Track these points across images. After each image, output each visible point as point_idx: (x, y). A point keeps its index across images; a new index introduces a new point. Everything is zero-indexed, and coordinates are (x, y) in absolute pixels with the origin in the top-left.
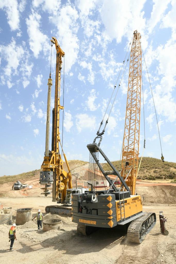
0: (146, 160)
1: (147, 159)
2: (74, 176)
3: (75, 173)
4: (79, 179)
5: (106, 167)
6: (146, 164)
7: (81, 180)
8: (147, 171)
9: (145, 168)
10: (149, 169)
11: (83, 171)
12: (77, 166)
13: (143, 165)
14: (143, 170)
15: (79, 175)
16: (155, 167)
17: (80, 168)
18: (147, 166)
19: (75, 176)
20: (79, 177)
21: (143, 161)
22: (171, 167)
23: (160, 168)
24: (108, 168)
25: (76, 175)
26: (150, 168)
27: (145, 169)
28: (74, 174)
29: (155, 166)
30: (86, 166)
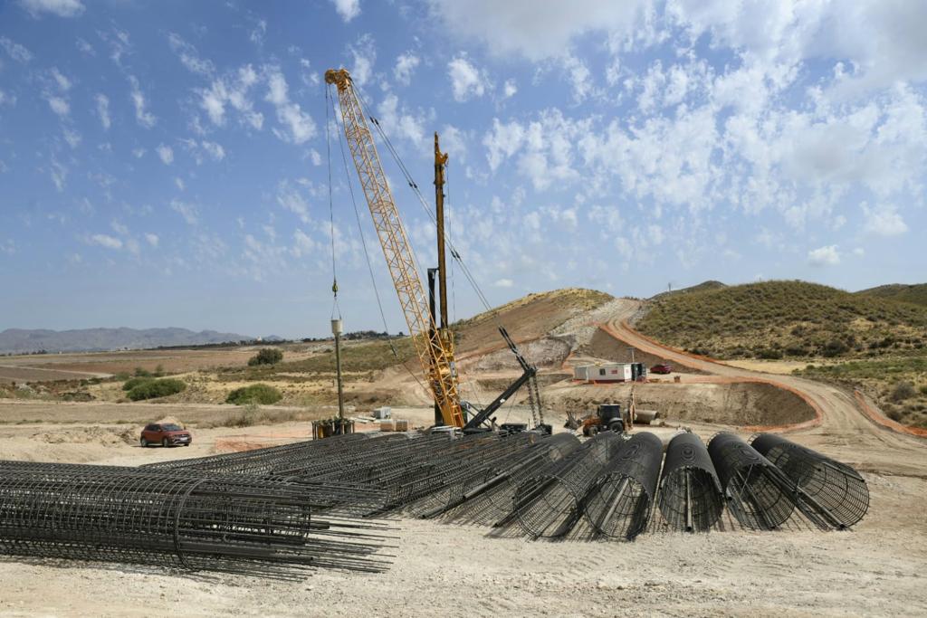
0: (784, 292)
1: (785, 290)
2: (562, 344)
3: (565, 334)
4: (575, 352)
5: (657, 315)
6: (777, 308)
7: (579, 357)
8: (772, 330)
9: (771, 321)
10: (782, 323)
11: (588, 330)
12: (573, 311)
13: (768, 309)
14: (763, 325)
15: (575, 341)
16: (805, 316)
17: (580, 320)
18: (778, 311)
19: (564, 342)
20: (574, 349)
21: (773, 296)
22: (857, 316)
23: (819, 319)
24: (662, 319)
25: (568, 342)
26: (787, 319)
27: (769, 323)
28: (563, 337)
29: (806, 313)
30: (599, 312)
